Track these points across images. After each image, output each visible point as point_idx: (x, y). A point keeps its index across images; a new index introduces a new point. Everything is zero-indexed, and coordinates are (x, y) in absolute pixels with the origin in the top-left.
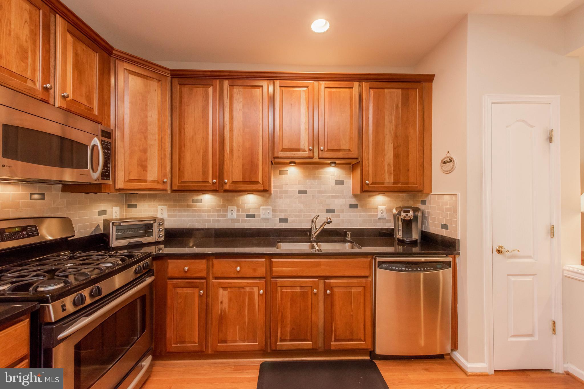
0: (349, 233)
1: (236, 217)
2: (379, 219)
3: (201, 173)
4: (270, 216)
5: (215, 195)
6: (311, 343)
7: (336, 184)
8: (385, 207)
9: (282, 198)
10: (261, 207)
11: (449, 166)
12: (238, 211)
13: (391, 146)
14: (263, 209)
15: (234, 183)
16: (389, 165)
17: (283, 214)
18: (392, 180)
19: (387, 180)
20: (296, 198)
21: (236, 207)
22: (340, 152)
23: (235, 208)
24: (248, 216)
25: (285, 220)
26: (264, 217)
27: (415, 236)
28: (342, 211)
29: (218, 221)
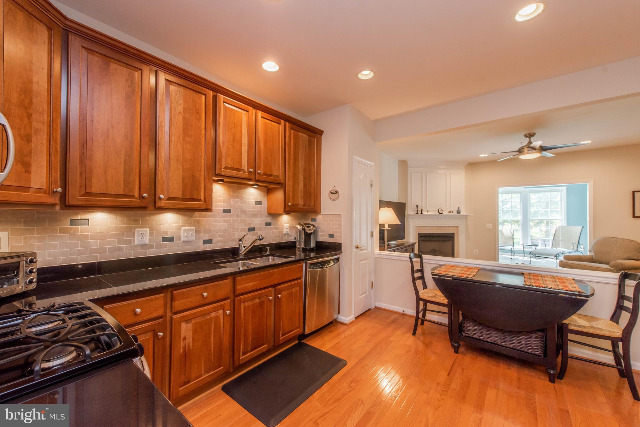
0: (268, 248)
1: (148, 242)
2: (285, 234)
3: (122, 183)
4: (193, 238)
5: (115, 214)
6: (266, 345)
7: (256, 204)
8: (288, 224)
9: (207, 218)
10: (182, 228)
11: (335, 196)
12: (151, 234)
13: (302, 177)
14: (185, 230)
15: (170, 199)
16: (301, 191)
17: (207, 235)
18: (303, 204)
19: (300, 203)
20: (221, 218)
21: (148, 229)
22: (271, 176)
23: (147, 231)
24: (165, 239)
25: (209, 242)
26: (186, 239)
27: (312, 245)
28: (260, 229)
29: (120, 249)
